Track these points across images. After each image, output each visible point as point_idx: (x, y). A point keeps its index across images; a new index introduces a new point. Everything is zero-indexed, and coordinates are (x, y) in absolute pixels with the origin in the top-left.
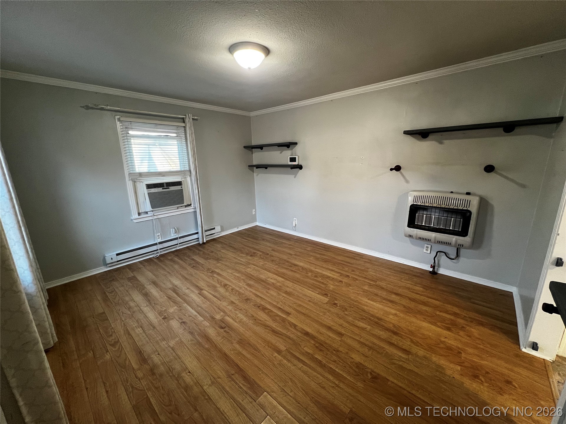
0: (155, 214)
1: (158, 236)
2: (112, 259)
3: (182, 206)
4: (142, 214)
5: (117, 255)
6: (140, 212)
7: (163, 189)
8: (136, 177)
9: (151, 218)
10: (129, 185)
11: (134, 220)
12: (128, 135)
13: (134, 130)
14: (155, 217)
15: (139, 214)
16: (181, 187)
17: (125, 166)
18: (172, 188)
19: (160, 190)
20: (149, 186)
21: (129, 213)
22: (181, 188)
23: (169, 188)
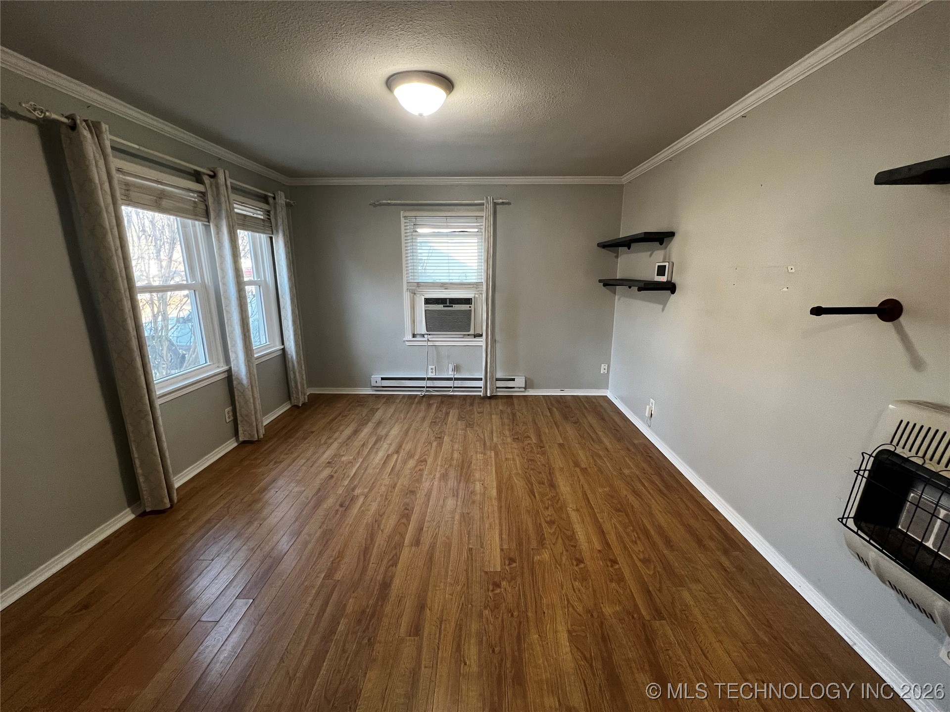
0: (430, 340)
1: (432, 369)
2: (376, 382)
3: (468, 335)
4: (418, 336)
5: (383, 379)
6: (416, 333)
7: (444, 306)
8: (416, 287)
9: (425, 344)
10: (407, 296)
11: (407, 342)
12: (414, 233)
13: (424, 227)
14: (430, 344)
15: (414, 336)
16: (470, 307)
17: (404, 273)
18: (457, 307)
19: (440, 307)
20: (428, 301)
21: (402, 332)
22: (470, 309)
23: (452, 306)
